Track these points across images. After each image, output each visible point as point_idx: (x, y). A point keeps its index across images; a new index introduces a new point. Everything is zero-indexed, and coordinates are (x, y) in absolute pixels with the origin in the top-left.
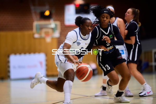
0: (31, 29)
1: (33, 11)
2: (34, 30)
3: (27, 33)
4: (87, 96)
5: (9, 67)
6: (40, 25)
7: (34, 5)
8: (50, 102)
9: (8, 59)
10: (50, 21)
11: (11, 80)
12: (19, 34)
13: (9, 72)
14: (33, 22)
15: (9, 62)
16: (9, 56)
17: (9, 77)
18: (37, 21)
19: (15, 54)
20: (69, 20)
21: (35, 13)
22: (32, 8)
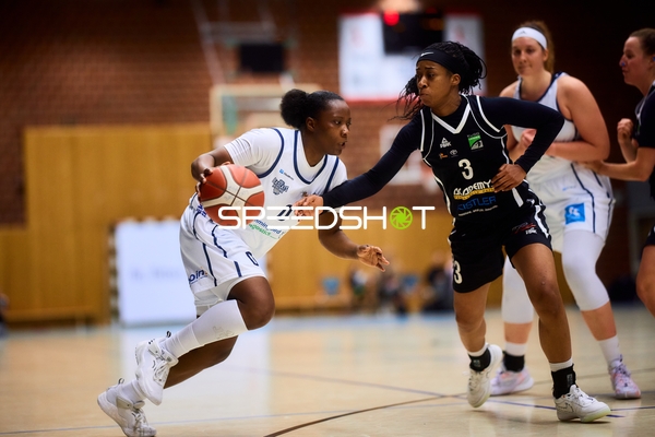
0: (203, 115)
1: (208, 42)
2: (216, 120)
3: (184, 133)
4: (443, 396)
5: (114, 273)
6: (239, 99)
7: (213, 17)
8: (286, 417)
9: (110, 242)
10: (278, 82)
11: (124, 326)
12: (152, 136)
13: (115, 293)
14: (210, 85)
15: (113, 252)
16: (112, 230)
17: (115, 314)
18: (227, 82)
19: (140, 219)
20: (357, 80)
21: (218, 48)
22: (205, 27)
